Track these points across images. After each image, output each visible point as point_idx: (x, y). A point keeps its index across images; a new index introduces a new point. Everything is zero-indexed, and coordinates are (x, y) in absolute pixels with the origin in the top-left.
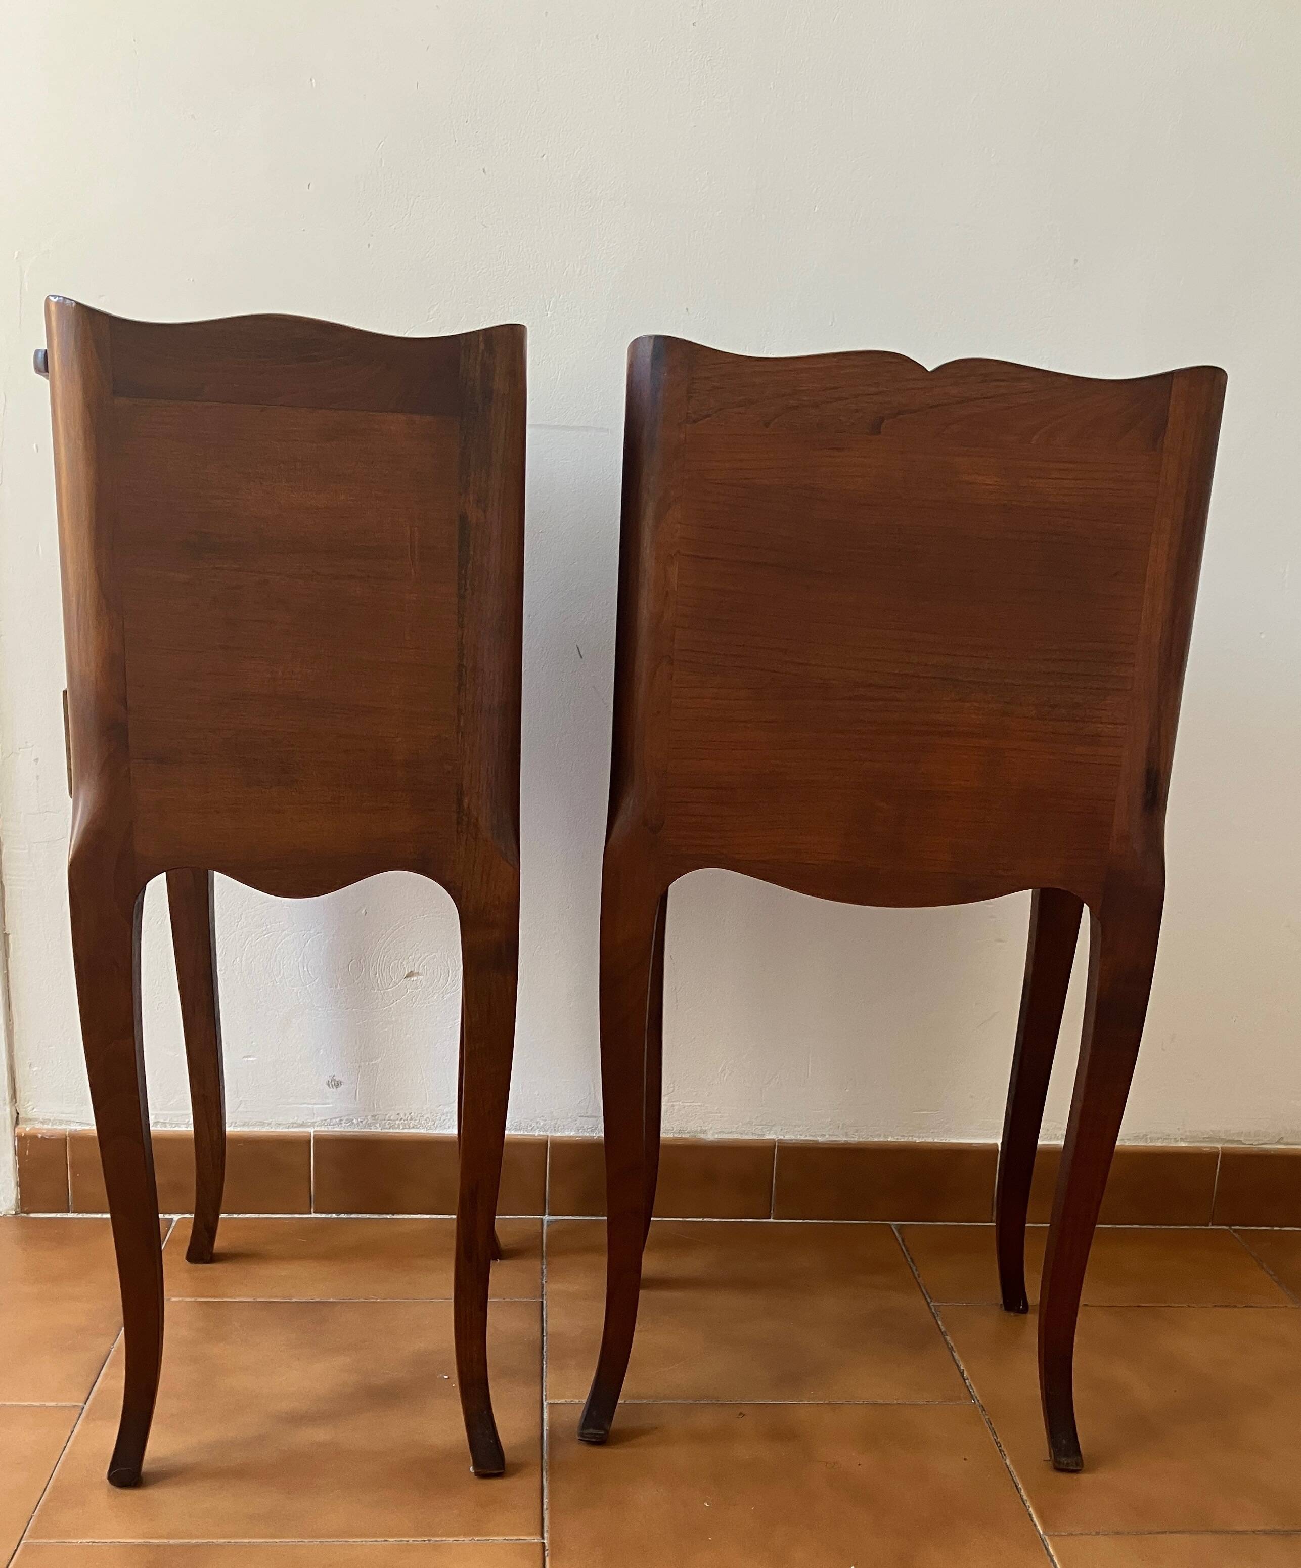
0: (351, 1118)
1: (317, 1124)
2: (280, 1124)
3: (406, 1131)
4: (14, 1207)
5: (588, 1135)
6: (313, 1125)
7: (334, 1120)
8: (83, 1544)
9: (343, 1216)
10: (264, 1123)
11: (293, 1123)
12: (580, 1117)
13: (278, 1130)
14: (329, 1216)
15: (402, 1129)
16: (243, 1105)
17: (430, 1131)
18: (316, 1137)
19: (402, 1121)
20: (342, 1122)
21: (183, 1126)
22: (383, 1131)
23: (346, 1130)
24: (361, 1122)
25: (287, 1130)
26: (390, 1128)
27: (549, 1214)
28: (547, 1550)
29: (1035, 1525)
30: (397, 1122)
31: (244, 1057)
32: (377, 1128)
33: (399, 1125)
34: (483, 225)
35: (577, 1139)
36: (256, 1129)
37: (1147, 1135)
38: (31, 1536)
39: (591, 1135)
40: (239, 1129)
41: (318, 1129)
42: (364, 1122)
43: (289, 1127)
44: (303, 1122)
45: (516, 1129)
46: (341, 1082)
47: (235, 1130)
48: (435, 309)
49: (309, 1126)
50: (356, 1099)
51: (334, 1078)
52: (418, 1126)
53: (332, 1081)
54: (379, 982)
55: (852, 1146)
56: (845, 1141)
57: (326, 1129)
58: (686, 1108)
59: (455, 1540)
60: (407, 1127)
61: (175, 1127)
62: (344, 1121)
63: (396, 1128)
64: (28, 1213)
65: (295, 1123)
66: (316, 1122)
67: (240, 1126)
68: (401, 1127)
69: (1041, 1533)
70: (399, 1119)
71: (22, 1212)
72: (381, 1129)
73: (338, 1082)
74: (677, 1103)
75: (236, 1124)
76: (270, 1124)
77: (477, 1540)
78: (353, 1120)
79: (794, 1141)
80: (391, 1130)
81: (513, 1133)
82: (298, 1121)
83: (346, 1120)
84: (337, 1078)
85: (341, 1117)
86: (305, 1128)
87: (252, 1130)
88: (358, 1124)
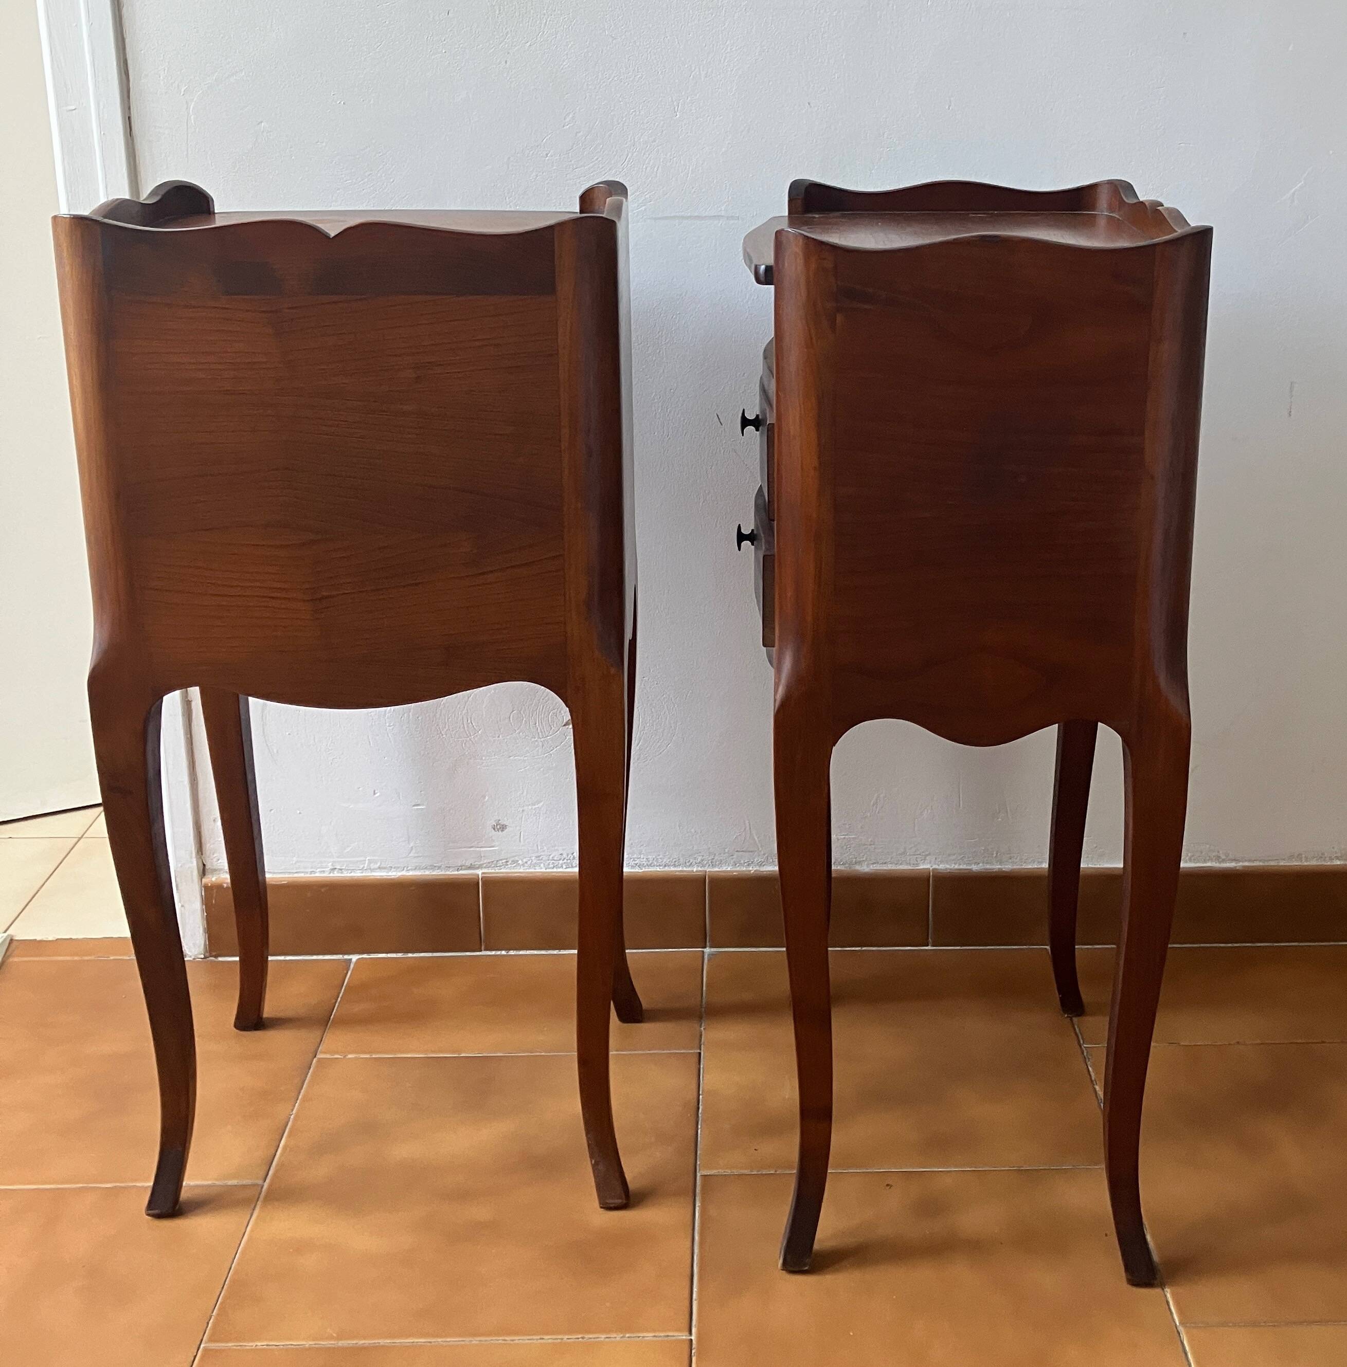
0: (516, 858)
2: (449, 867)
3: (569, 870)
4: (203, 952)
5: (745, 869)
6: (480, 867)
7: (501, 862)
8: (257, 1347)
9: (512, 953)
10: (435, 867)
11: (461, 866)
12: (737, 851)
13: (448, 873)
14: (499, 953)
15: (566, 868)
16: (414, 851)
18: (484, 879)
19: (565, 861)
21: (358, 871)
22: (547, 870)
23: (512, 871)
24: (526, 862)
25: (456, 873)
26: (553, 868)
27: (711, 947)
28: (694, 1348)
29: (1171, 1313)
30: (561, 862)
31: (413, 806)
32: (541, 869)
33: (562, 864)
35: (735, 873)
36: (427, 872)
37: (1301, 854)
38: (211, 1340)
39: (748, 869)
40: (411, 873)
41: (485, 871)
42: (529, 862)
43: (458, 870)
44: (471, 864)
45: (675, 866)
46: (506, 826)
47: (408, 874)
48: (571, 116)
49: (478, 868)
50: (520, 841)
51: (500, 822)
53: (497, 825)
54: (539, 731)
55: (1007, 874)
56: (999, 868)
57: (493, 871)
59: (607, 1338)
60: (570, 865)
61: (351, 872)
62: (510, 862)
63: (559, 868)
64: (216, 956)
65: (464, 866)
66: (484, 865)
67: (411, 870)
68: (564, 867)
69: (1178, 1324)
70: (562, 859)
71: (211, 956)
72: (546, 869)
73: (503, 825)
75: (409, 868)
76: (441, 867)
77: (628, 1337)
78: (518, 861)
79: (948, 871)
80: (555, 870)
81: (672, 869)
82: (467, 864)
83: (512, 861)
84: (501, 822)
85: (506, 859)
86: (473, 870)
87: (423, 873)
88: (523, 865)
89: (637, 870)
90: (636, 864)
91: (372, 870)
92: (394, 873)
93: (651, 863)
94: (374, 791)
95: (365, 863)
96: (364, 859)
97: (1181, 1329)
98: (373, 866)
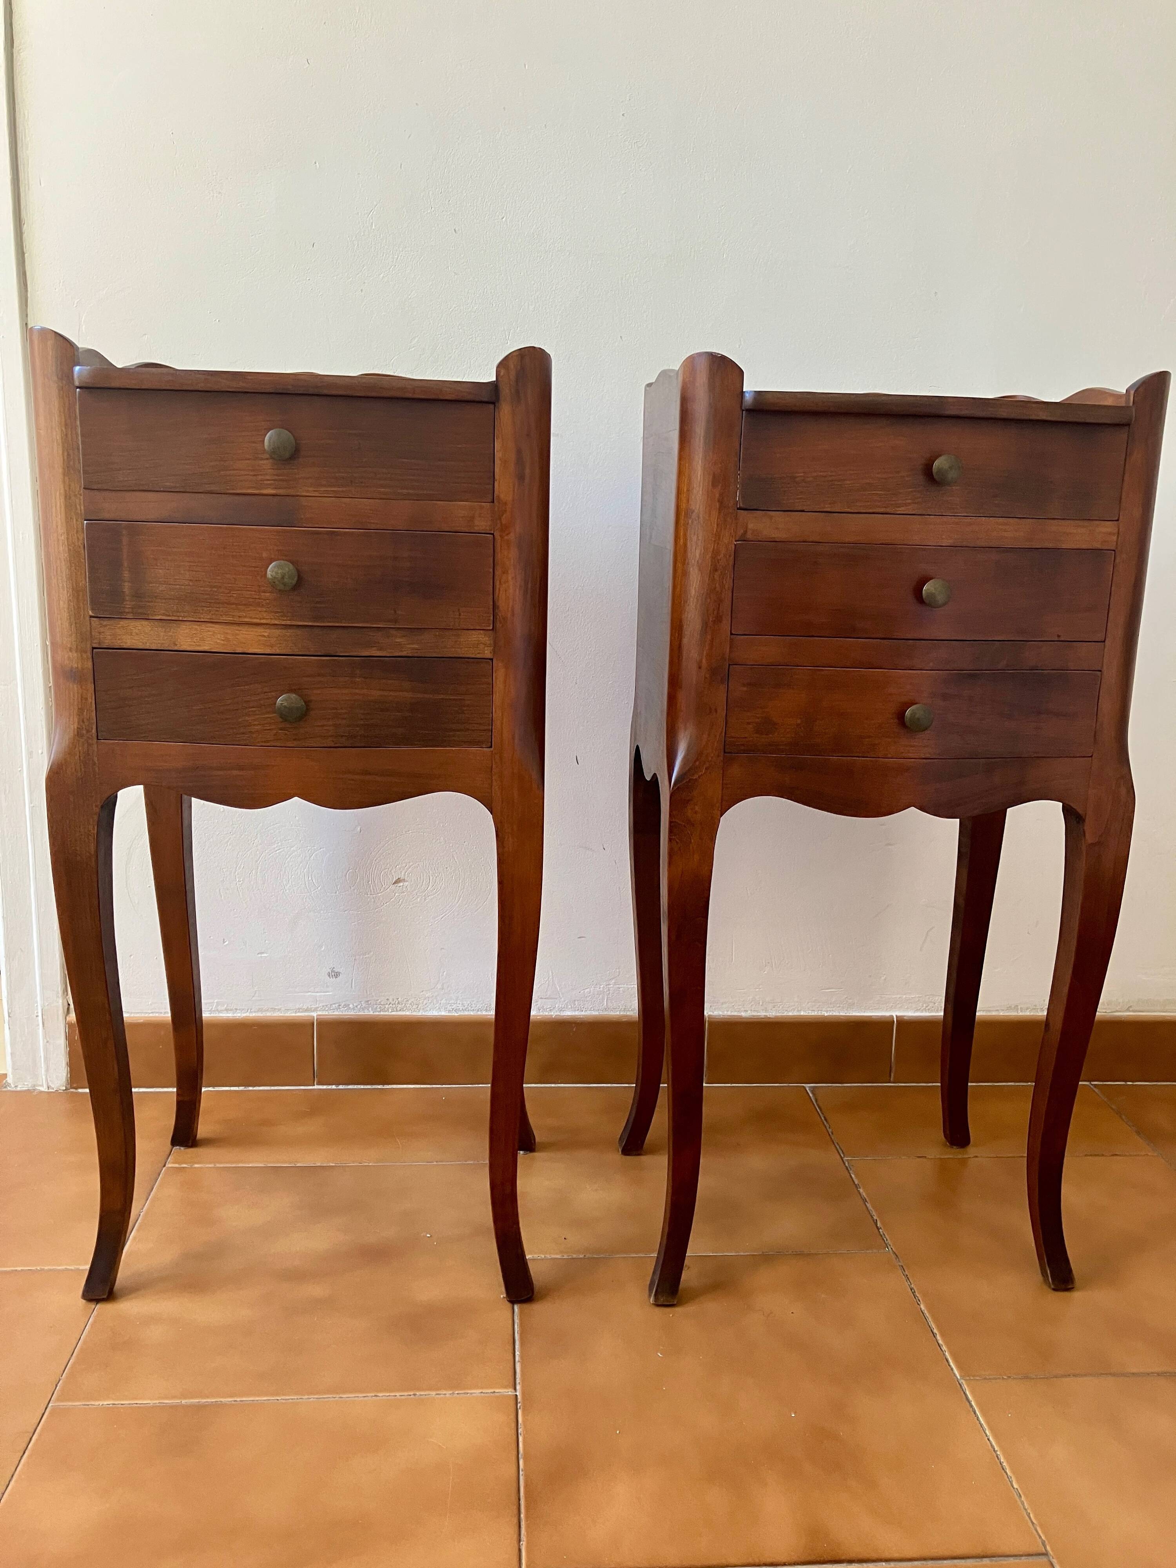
0: (347, 1003)
1: (319, 1008)
2: (288, 1010)
3: (393, 1013)
4: (65, 1085)
5: (547, 1014)
6: (316, 1010)
7: (334, 1006)
9: (341, 1087)
10: (275, 1009)
11: (299, 1009)
12: (541, 998)
13: (287, 1015)
14: (330, 1087)
16: (257, 995)
17: (414, 1014)
18: (319, 1020)
19: (391, 1005)
20: (340, 1007)
21: (207, 1012)
22: (375, 1013)
23: (344, 1013)
24: (356, 1006)
25: (294, 1015)
26: (380, 1011)
28: (519, 1403)
29: (952, 1370)
30: (387, 1006)
31: (258, 954)
32: (370, 1011)
33: (388, 1008)
34: (455, 273)
35: (538, 1017)
36: (269, 1014)
37: (1017, 1007)
38: (57, 1400)
39: (550, 1014)
40: (254, 1015)
41: (320, 1013)
42: (359, 1007)
43: (295, 1012)
44: (308, 1007)
45: (486, 1010)
46: (339, 973)
47: (251, 1015)
49: (314, 1011)
50: (352, 987)
51: (334, 969)
52: (404, 1009)
53: (332, 972)
54: (371, 888)
55: (771, 1020)
56: (765, 1015)
57: (327, 1013)
58: (630, 989)
59: (439, 1394)
60: (395, 1010)
62: (342, 1006)
63: (386, 1011)
64: (76, 1088)
65: (301, 1009)
66: (318, 1008)
67: (255, 1012)
68: (390, 1011)
70: (388, 1004)
71: (71, 1088)
72: (373, 1013)
73: (337, 973)
74: (622, 986)
75: (251, 1010)
76: (281, 1009)
77: (458, 1394)
78: (349, 1005)
79: (722, 1017)
80: (382, 1013)
81: (484, 1013)
82: (304, 1007)
83: (344, 1005)
84: (336, 970)
85: (339, 1003)
86: (310, 1012)
87: (265, 1015)
88: (354, 1009)
89: (453, 1014)
90: (453, 1009)
91: (220, 1012)
92: (239, 1015)
93: (467, 1008)
94: (224, 940)
95: (213, 1005)
96: (212, 1001)
97: (963, 1382)
98: (219, 1008)
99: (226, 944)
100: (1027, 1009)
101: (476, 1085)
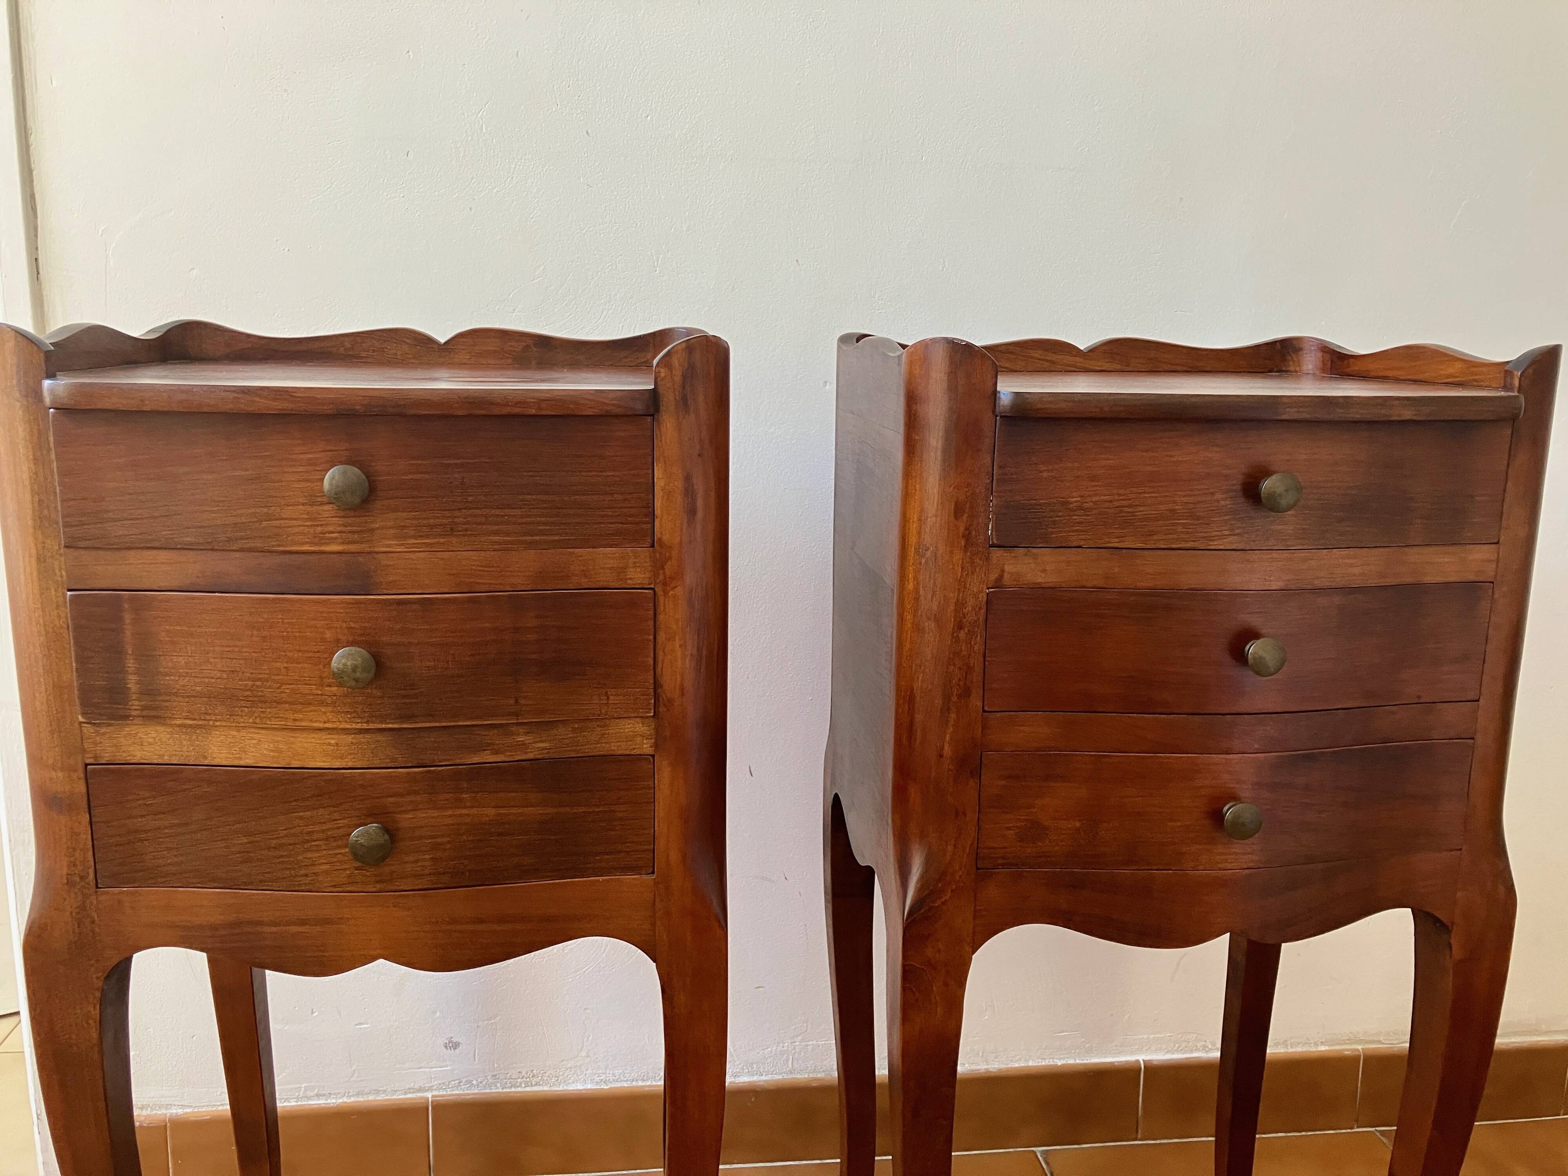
0: (470, 1078)
1: (434, 1088)
2: (395, 1091)
3: (528, 1089)
6: (430, 1089)
7: (453, 1083)
10: (380, 1091)
11: (409, 1089)
13: (394, 1097)
15: (525, 1087)
16: (356, 1075)
17: (554, 1088)
18: (434, 1103)
19: (524, 1079)
20: (461, 1084)
22: (504, 1090)
23: (466, 1092)
24: (481, 1082)
25: (403, 1096)
26: (511, 1087)
30: (519, 1080)
32: (498, 1088)
33: (521, 1083)
36: (371, 1098)
40: (352, 1099)
41: (436, 1093)
42: (484, 1083)
43: (405, 1093)
44: (419, 1085)
45: (643, 1080)
46: (459, 1043)
47: (349, 1101)
49: (427, 1091)
50: (474, 1058)
52: (541, 1083)
53: (449, 1042)
55: (992, 1075)
56: (985, 1069)
57: (444, 1093)
58: (821, 1047)
60: (530, 1084)
61: (285, 1102)
62: (463, 1083)
63: (518, 1087)
65: (412, 1089)
66: (433, 1086)
67: (353, 1096)
68: (523, 1085)
70: (521, 1077)
72: (503, 1089)
73: (456, 1043)
74: (811, 1043)
75: (350, 1094)
76: (386, 1091)
78: (473, 1081)
80: (513, 1089)
81: (640, 1083)
82: (415, 1087)
83: (466, 1082)
84: (454, 1040)
85: (460, 1079)
86: (423, 1093)
87: (367, 1099)
88: (478, 1085)
89: (602, 1087)
90: (602, 1080)
91: (309, 1098)
92: (334, 1101)
93: (619, 1078)
94: (312, 1010)
95: (301, 1091)
96: (300, 1086)
98: (309, 1093)
99: (315, 1014)
100: (1299, 1044)
101: (633, 1171)
